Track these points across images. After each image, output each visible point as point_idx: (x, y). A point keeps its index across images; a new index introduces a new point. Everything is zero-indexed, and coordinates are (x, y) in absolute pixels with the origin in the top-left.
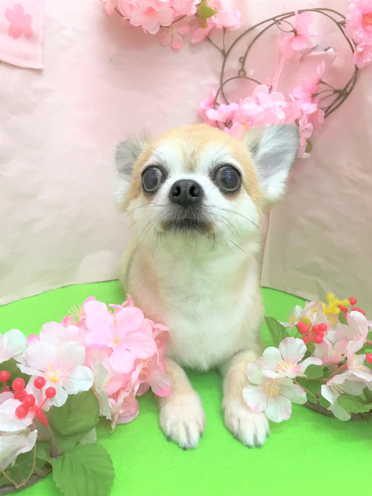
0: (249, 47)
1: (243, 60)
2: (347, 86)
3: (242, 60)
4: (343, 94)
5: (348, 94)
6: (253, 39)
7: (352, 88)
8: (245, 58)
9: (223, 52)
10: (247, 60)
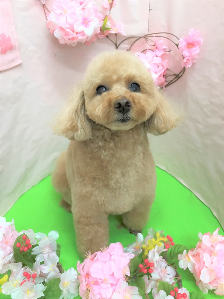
0: (132, 45)
2: (180, 73)
4: (178, 77)
5: (179, 77)
6: (133, 42)
7: (182, 75)
8: (130, 50)
9: (116, 45)
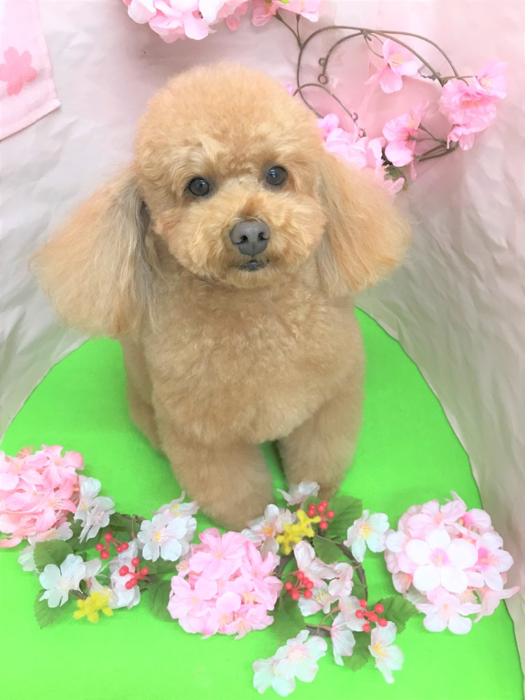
0: (331, 50)
1: (324, 62)
3: (322, 62)
6: (336, 42)
8: (327, 60)
9: (299, 41)
10: (329, 64)
